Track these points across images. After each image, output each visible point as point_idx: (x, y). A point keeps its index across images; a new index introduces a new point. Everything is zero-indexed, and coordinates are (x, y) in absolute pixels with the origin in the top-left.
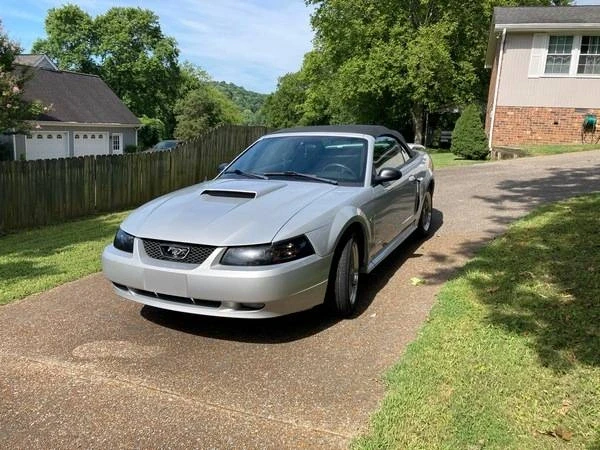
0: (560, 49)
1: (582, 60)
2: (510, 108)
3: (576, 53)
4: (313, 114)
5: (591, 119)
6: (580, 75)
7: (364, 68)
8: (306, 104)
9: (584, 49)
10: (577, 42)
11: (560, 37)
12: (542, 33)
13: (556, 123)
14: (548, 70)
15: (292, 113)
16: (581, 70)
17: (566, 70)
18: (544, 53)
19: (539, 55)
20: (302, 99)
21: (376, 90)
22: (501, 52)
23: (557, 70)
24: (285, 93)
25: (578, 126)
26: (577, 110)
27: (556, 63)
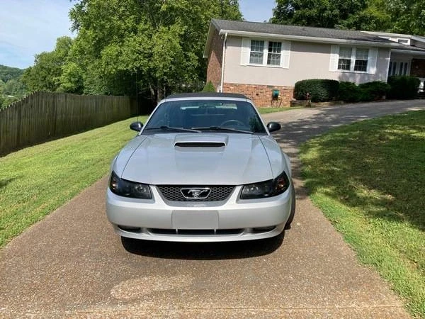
0: (257, 49)
1: (269, 56)
2: (232, 85)
3: (266, 52)
4: (69, 85)
5: (276, 92)
6: (269, 66)
7: (121, 53)
8: (62, 77)
9: (270, 50)
10: (266, 45)
11: (257, 41)
12: (246, 38)
13: (257, 95)
14: (251, 61)
15: (50, 83)
16: (269, 62)
17: (261, 62)
18: (249, 50)
19: (246, 51)
20: (58, 73)
21: (132, 69)
22: (224, 48)
23: (256, 62)
24: (43, 68)
25: (269, 96)
26: (269, 86)
27: (256, 57)
